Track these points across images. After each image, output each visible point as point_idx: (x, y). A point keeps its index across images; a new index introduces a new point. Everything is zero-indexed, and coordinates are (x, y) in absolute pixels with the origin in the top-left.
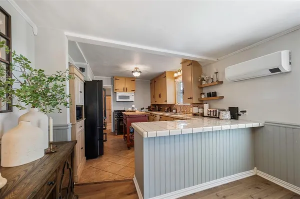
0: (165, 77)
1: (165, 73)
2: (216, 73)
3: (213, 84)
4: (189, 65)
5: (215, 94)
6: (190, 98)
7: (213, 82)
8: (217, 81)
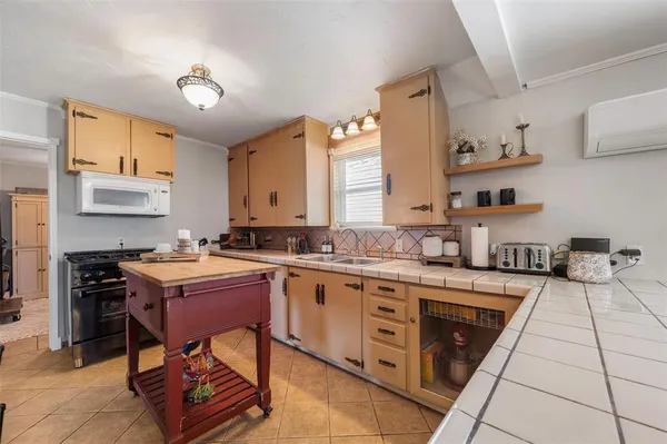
0: (302, 135)
1: (300, 121)
2: (522, 128)
3: (506, 162)
4: (421, 93)
5: (507, 197)
6: (424, 208)
7: (504, 156)
8: (523, 153)
